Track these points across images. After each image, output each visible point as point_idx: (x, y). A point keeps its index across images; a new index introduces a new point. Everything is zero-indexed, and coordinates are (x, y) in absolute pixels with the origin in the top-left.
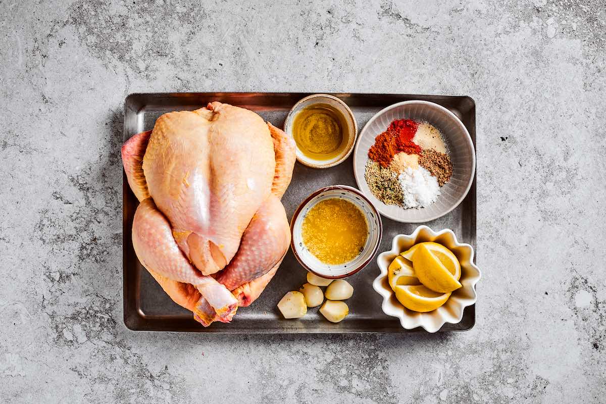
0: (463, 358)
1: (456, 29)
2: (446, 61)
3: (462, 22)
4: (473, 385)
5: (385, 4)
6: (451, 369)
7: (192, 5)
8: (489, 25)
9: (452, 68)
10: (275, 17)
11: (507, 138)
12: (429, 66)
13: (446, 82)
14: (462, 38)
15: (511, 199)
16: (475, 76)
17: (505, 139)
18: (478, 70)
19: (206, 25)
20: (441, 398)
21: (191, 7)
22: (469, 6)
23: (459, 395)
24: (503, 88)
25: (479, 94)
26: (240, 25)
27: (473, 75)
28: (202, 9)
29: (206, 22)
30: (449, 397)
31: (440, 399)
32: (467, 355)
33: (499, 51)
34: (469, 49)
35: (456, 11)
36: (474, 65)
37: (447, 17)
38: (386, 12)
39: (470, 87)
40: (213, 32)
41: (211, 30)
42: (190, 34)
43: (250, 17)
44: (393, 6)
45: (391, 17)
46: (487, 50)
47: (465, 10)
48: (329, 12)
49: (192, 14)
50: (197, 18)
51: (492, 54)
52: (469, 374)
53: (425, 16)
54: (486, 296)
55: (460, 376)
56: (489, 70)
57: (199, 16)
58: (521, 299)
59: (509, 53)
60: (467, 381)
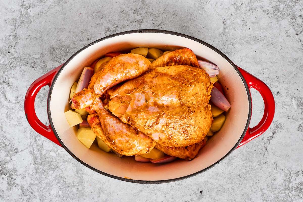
0: (74, 166)
1: (266, 166)
2: (247, 160)
3: (270, 170)
4: (58, 171)
5: (281, 125)
6: (68, 159)
7: (284, 14)
8: (268, 185)
9: (244, 163)
10: (276, 62)
11: (202, 194)
12: (245, 150)
13: (236, 160)
14: (261, 170)
15: (166, 195)
16: (238, 176)
17: (201, 193)
18: (241, 178)
19: (272, 21)
20: (51, 153)
21: (283, 13)
22: (279, 174)
23: (52, 163)
24: (231, 192)
25: (228, 179)
26: (272, 41)
27: (239, 175)
28: (282, 19)
29: (274, 21)
30: (52, 157)
31: (50, 151)
32: (75, 168)
33: (252, 191)
34: (254, 174)
35: (276, 166)
36: (245, 176)
37: (273, 161)
38: (277, 126)
39: (232, 174)
40: (268, 25)
41: (269, 24)
42: (267, 12)
43: (277, 47)
44: (280, 130)
45: (274, 129)
46: (253, 184)
47: (277, 172)
48: (278, 93)
49: (279, 13)
50: (276, 16)
51: (251, 187)
52: (65, 169)
53: (274, 148)
54: (110, 180)
55: (63, 164)
56: (241, 185)
57: (278, 17)
58: (108, 200)
59: (251, 196)
60: (61, 168)
